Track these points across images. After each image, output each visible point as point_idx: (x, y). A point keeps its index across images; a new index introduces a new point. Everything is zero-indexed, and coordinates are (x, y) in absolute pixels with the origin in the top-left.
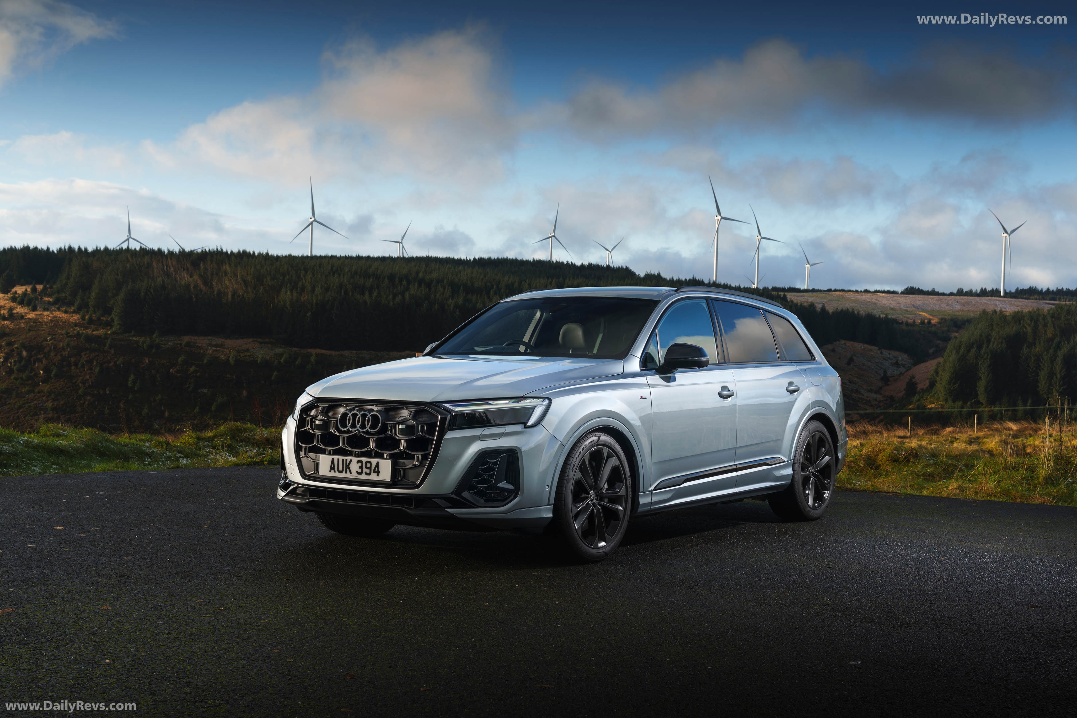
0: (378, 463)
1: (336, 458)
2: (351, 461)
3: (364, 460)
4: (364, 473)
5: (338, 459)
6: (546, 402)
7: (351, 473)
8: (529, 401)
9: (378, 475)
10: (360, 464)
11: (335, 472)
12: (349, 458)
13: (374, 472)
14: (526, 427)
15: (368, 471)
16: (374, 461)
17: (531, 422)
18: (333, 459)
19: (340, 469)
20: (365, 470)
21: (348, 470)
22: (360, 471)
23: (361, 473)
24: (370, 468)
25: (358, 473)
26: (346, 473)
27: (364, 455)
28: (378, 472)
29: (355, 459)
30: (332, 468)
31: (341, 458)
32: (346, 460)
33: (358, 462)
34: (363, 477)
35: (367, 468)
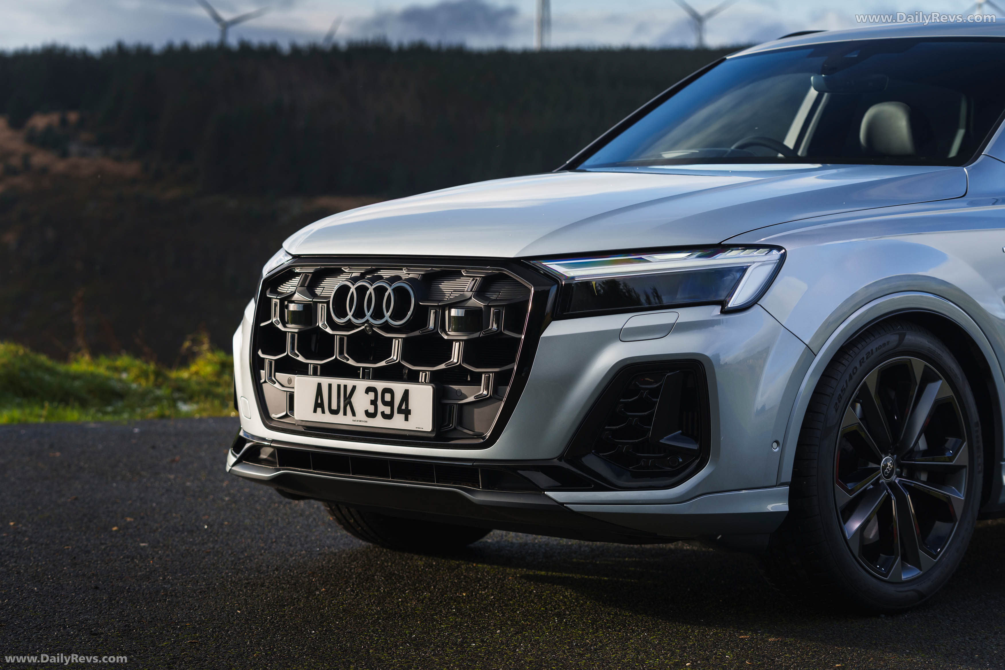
0: (406, 392)
1: (325, 381)
2: (354, 388)
3: (380, 385)
4: (379, 414)
5: (330, 386)
6: (776, 255)
7: (354, 414)
8: (734, 253)
9: (406, 419)
10: (371, 395)
11: (323, 412)
12: (350, 383)
13: (400, 411)
14: (724, 312)
15: (387, 410)
16: (399, 388)
17: (735, 301)
18: (319, 385)
19: (334, 407)
20: (381, 408)
21: (348, 408)
22: (371, 409)
23: (371, 415)
24: (390, 404)
25: (366, 412)
26: (345, 414)
27: (379, 375)
28: (406, 413)
29: (362, 384)
30: (319, 405)
31: (335, 381)
32: (345, 387)
33: (369, 390)
34: (379, 422)
35: (385, 403)
